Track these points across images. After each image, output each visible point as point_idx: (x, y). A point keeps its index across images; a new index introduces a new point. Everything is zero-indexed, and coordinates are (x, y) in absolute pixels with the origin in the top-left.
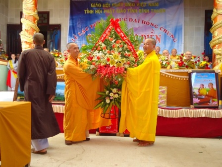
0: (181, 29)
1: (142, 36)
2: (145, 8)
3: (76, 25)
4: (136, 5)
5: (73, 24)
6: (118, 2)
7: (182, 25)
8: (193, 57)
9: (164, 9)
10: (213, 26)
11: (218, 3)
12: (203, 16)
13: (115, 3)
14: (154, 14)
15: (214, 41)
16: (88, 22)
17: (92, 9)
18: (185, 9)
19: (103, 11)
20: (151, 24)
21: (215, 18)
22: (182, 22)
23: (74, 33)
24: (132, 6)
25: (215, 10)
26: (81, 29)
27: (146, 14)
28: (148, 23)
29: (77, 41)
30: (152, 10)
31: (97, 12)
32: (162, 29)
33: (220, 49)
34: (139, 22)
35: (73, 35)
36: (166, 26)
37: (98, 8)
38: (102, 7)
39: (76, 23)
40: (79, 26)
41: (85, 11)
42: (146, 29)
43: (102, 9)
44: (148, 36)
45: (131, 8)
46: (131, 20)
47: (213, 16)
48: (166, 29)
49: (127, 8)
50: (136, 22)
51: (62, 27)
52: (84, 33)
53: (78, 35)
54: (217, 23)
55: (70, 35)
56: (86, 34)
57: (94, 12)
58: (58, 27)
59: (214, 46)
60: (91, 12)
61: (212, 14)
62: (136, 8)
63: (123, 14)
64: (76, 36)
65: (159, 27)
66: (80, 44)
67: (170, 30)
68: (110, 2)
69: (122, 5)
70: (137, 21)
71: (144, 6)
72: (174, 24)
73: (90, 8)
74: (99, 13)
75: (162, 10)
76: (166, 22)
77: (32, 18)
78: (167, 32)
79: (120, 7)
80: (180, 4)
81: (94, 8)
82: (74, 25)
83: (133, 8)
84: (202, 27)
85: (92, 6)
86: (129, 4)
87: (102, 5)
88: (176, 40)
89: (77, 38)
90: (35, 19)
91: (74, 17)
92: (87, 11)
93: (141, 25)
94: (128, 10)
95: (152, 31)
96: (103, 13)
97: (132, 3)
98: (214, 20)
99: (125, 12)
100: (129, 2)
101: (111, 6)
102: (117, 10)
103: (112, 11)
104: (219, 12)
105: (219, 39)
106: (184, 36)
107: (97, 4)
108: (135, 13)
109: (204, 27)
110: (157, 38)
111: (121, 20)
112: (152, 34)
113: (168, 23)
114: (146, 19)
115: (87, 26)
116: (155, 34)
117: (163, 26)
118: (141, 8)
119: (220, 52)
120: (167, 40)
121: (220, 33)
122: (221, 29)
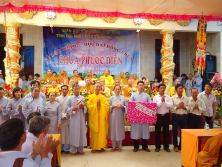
0: (138, 53)
1: (107, 58)
2: (109, 35)
3: (49, 47)
4: (101, 32)
5: (46, 45)
6: (86, 29)
10: (162, 58)
13: (84, 30)
14: (117, 40)
15: (163, 69)
16: (60, 45)
17: (63, 33)
19: (73, 35)
20: (115, 48)
21: (163, 52)
22: (138, 48)
23: (48, 54)
25: (163, 46)
26: (53, 50)
27: (110, 40)
28: (112, 48)
29: (51, 62)
30: (115, 37)
31: (68, 36)
32: (123, 53)
33: (167, 76)
36: (126, 51)
37: (69, 33)
42: (110, 53)
44: (112, 58)
45: (98, 34)
46: (98, 45)
48: (127, 53)
49: (94, 34)
51: (35, 48)
52: (57, 54)
53: (51, 56)
54: (164, 56)
55: (45, 56)
56: (59, 55)
57: (65, 36)
59: (163, 73)
60: (63, 36)
61: (161, 49)
62: (101, 35)
63: (91, 39)
64: (49, 57)
65: (121, 51)
66: (52, 64)
67: (130, 53)
69: (90, 32)
70: (103, 46)
71: (109, 33)
72: (132, 49)
74: (70, 38)
75: (123, 37)
76: (126, 48)
78: (127, 55)
79: (88, 33)
80: (136, 33)
81: (65, 33)
86: (96, 31)
87: (72, 31)
88: (134, 61)
89: (50, 58)
91: (47, 40)
92: (58, 35)
93: (107, 49)
94: (95, 36)
95: (115, 54)
96: (73, 37)
101: (80, 31)
102: (86, 35)
103: (81, 36)
105: (166, 68)
106: (141, 59)
107: (67, 30)
108: (101, 39)
109: (155, 52)
110: (119, 60)
111: (89, 44)
112: (114, 57)
113: (128, 49)
114: (110, 44)
115: (59, 48)
116: (117, 57)
117: (124, 50)
118: (106, 35)
119: (167, 78)
120: (127, 62)
121: (167, 63)
122: (167, 61)
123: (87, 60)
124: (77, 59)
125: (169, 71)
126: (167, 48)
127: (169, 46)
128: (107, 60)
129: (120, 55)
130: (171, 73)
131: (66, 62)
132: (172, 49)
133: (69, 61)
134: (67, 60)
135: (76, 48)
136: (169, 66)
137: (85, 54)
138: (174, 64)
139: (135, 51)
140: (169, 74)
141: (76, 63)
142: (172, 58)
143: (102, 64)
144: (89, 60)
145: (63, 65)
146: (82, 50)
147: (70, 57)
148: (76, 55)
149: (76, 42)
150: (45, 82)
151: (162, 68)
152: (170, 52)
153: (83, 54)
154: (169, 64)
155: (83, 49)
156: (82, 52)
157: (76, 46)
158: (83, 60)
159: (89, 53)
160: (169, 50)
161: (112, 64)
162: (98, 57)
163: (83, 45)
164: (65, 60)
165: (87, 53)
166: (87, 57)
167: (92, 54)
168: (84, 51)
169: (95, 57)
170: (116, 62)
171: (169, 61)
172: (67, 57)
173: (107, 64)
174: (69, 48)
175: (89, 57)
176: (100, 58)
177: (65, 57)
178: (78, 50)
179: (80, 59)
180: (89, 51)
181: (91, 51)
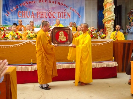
0: (84, 9)
1: (58, 13)
3: (8, 4)
5: (6, 2)
7: (84, 6)
16: (18, 2)
21: (106, 5)
22: (84, 4)
23: (7, 9)
26: (12, 6)
28: (62, 4)
29: (10, 16)
32: (71, 9)
33: (109, 24)
34: (55, 3)
35: (7, 11)
36: (73, 7)
40: (11, 4)
42: (61, 8)
44: (62, 13)
46: (50, 2)
47: (104, 4)
48: (74, 9)
50: (54, 3)
52: (15, 10)
56: (17, 10)
59: (105, 22)
61: (103, 2)
64: (9, 12)
65: (69, 7)
66: (12, 18)
72: (78, 6)
76: (73, 4)
78: (75, 11)
82: (7, 3)
84: (96, 8)
88: (81, 16)
89: (10, 13)
93: (58, 5)
95: (65, 10)
104: (108, 2)
105: (108, 18)
106: (86, 14)
109: (97, 8)
110: (68, 14)
111: (43, 1)
113: (75, 5)
114: (61, 2)
115: (17, 5)
116: (67, 12)
117: (72, 7)
119: (109, 26)
120: (75, 16)
121: (109, 14)
122: (109, 12)
123: (41, 15)
124: (33, 13)
125: (110, 20)
128: (58, 15)
129: (69, 11)
130: (112, 23)
131: (24, 16)
132: (113, 2)
133: (26, 16)
134: (24, 14)
135: (32, 4)
136: (110, 16)
137: (40, 10)
138: (114, 14)
139: (80, 7)
140: (110, 23)
141: (32, 17)
142: (113, 10)
143: (54, 17)
144: (43, 15)
145: (21, 18)
147: (27, 12)
148: (32, 10)
150: (5, 29)
151: (105, 18)
152: (111, 5)
153: (38, 10)
154: (110, 15)
155: (38, 5)
156: (37, 8)
157: (32, 2)
158: (38, 15)
159: (43, 9)
160: (111, 3)
161: (62, 18)
162: (51, 12)
163: (38, 2)
164: (23, 14)
165: (41, 8)
166: (41, 12)
167: (46, 10)
168: (38, 7)
169: (48, 12)
170: (66, 17)
171: (111, 12)
172: (25, 12)
173: (58, 18)
174: (26, 4)
175: (43, 12)
176: (52, 13)
177: (23, 12)
178: (34, 6)
179: (36, 13)
180: (43, 7)
181: (45, 7)
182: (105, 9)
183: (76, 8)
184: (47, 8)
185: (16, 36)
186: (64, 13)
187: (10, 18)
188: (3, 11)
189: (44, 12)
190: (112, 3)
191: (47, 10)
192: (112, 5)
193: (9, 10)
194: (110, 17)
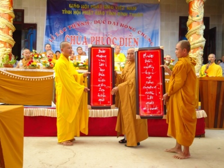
0: (158, 33)
1: (121, 38)
2: (123, 11)
3: (53, 25)
4: (115, 8)
5: (50, 23)
6: (97, 4)
7: (158, 30)
8: (171, 61)
9: (142, 13)
10: (189, 32)
11: (193, 10)
12: (178, 22)
13: (94, 5)
14: (132, 18)
16: (66, 23)
17: (70, 9)
18: (161, 14)
19: (81, 12)
20: (130, 27)
21: (190, 25)
22: (158, 27)
23: (51, 33)
24: (111, 9)
25: (190, 17)
26: (59, 29)
27: (125, 17)
28: (126, 27)
29: (55, 42)
30: (130, 13)
31: (75, 12)
32: (139, 32)
33: (195, 54)
35: (51, 35)
36: (143, 30)
37: (76, 9)
38: (80, 8)
39: (53, 22)
40: (57, 26)
41: (63, 11)
42: (124, 32)
43: (80, 10)
44: (126, 39)
45: (110, 11)
46: (110, 23)
47: (188, 23)
48: (144, 33)
49: (106, 10)
51: (38, 26)
52: (62, 34)
53: (56, 36)
54: (192, 30)
55: (47, 35)
56: (64, 34)
57: (73, 12)
58: (34, 27)
60: (70, 12)
61: (187, 20)
62: (114, 11)
63: (102, 16)
64: (53, 36)
65: (137, 31)
66: (57, 44)
67: (148, 34)
68: (89, 3)
69: (101, 7)
70: (116, 24)
71: (123, 9)
72: (151, 29)
73: (68, 9)
74: (78, 14)
75: (140, 14)
76: (143, 27)
77: (7, 15)
78: (145, 36)
79: (99, 9)
80: (156, 9)
81: (73, 9)
82: (52, 25)
83: (112, 10)
84: (177, 32)
85: (70, 6)
86: (107, 7)
87: (80, 6)
88: (153, 44)
89: (55, 38)
90: (10, 17)
91: (51, 17)
92: (65, 12)
93: (120, 28)
94: (107, 12)
95: (130, 34)
96: (81, 14)
97: (111, 5)
98: (189, 26)
99: (104, 14)
100: (108, 4)
101: (90, 7)
102: (96, 12)
103: (91, 13)
105: (194, 44)
107: (75, 5)
108: (114, 16)
109: (178, 32)
110: (135, 41)
111: (100, 22)
112: (130, 37)
113: (146, 27)
114: (125, 23)
115: (65, 27)
116: (133, 38)
117: (141, 30)
118: (119, 11)
119: (195, 57)
121: (195, 38)
122: (195, 35)
123: (97, 41)
124: (85, 39)
125: (198, 48)
126: (195, 19)
127: (198, 16)
128: (121, 42)
129: (136, 36)
130: (200, 52)
131: (73, 43)
132: (202, 20)
133: (76, 42)
134: (74, 40)
135: (85, 26)
136: (197, 41)
137: (95, 34)
138: (204, 39)
139: (153, 31)
140: (197, 52)
141: (85, 43)
142: (202, 32)
144: (99, 41)
146: (91, 29)
147: (77, 37)
148: (85, 35)
149: (85, 19)
150: (40, 57)
152: (199, 24)
153: (92, 34)
154: (197, 39)
155: (93, 28)
156: (91, 32)
157: (85, 24)
158: (92, 41)
159: (100, 33)
160: (199, 21)
161: (126, 46)
162: (110, 37)
163: (93, 23)
164: (72, 40)
165: (97, 32)
166: (97, 37)
167: (103, 34)
168: (93, 30)
169: (106, 38)
170: (131, 44)
171: (198, 35)
172: (74, 37)
173: (120, 45)
174: (77, 26)
175: (99, 37)
176: (112, 38)
177: (71, 36)
178: (87, 29)
179: (89, 39)
180: (100, 30)
181: (102, 30)
182: (190, 30)
183: (147, 32)
184: (105, 32)
185: (48, 64)
186: (129, 39)
187: (55, 44)
188: (46, 35)
189: (101, 38)
190: (201, 22)
191: (105, 34)
192: (201, 24)
193: (53, 33)
194: (198, 43)
